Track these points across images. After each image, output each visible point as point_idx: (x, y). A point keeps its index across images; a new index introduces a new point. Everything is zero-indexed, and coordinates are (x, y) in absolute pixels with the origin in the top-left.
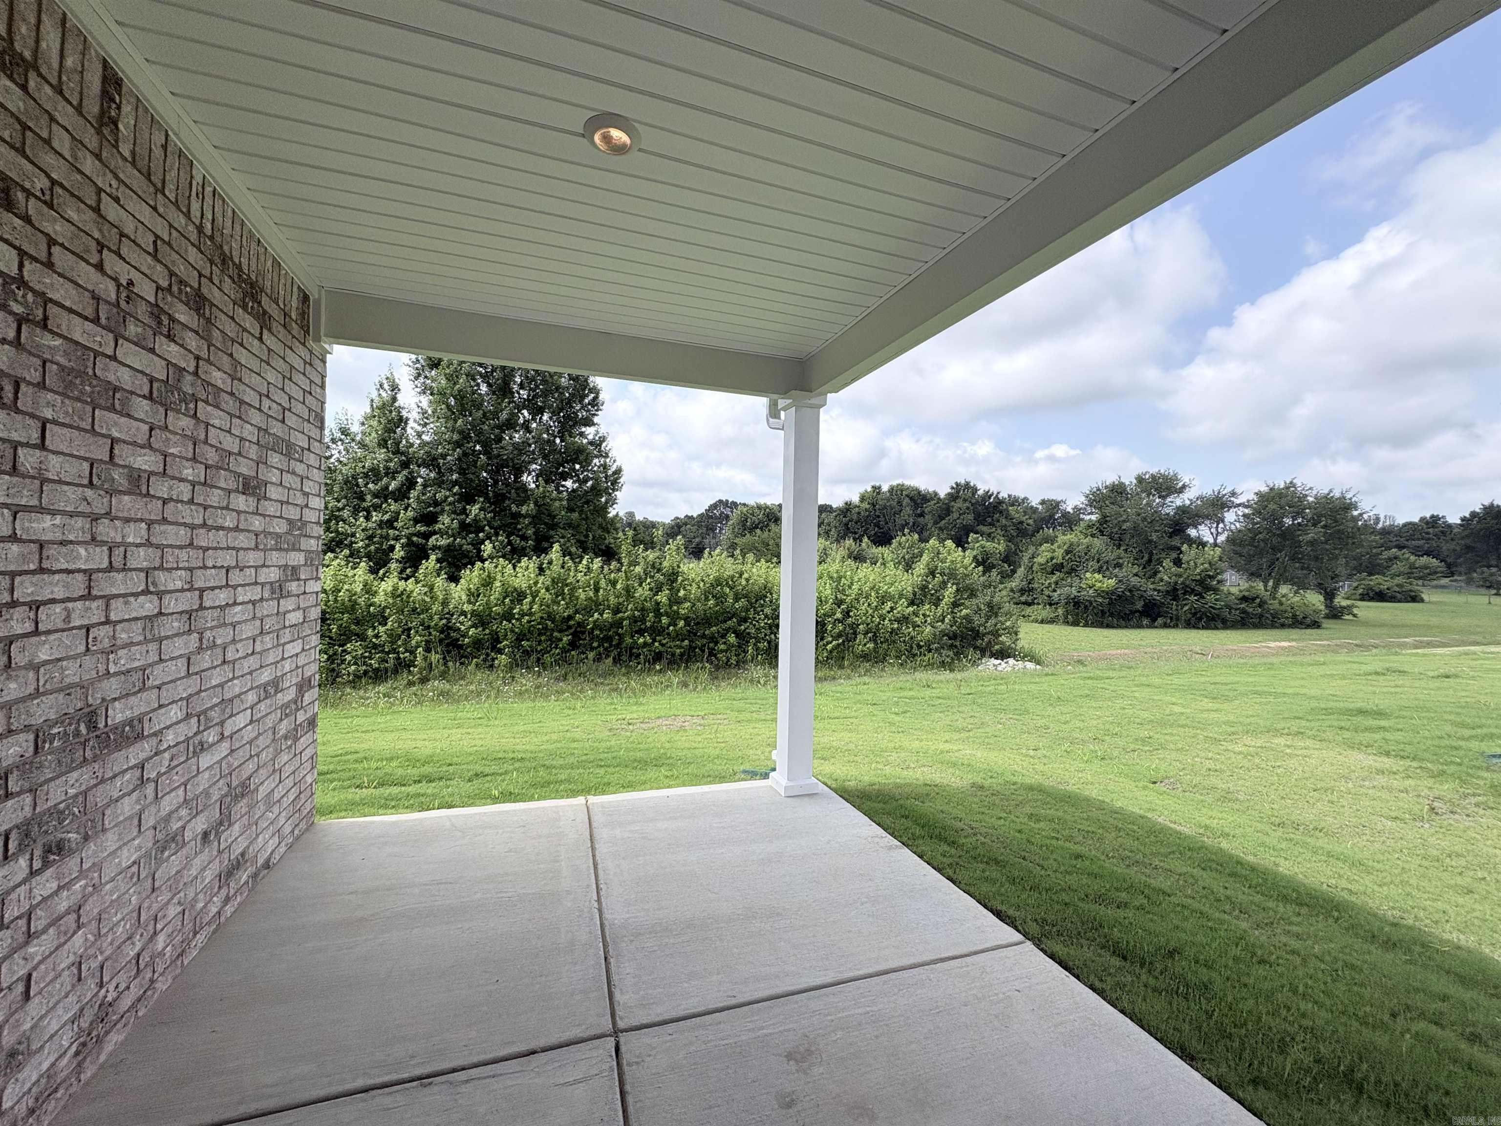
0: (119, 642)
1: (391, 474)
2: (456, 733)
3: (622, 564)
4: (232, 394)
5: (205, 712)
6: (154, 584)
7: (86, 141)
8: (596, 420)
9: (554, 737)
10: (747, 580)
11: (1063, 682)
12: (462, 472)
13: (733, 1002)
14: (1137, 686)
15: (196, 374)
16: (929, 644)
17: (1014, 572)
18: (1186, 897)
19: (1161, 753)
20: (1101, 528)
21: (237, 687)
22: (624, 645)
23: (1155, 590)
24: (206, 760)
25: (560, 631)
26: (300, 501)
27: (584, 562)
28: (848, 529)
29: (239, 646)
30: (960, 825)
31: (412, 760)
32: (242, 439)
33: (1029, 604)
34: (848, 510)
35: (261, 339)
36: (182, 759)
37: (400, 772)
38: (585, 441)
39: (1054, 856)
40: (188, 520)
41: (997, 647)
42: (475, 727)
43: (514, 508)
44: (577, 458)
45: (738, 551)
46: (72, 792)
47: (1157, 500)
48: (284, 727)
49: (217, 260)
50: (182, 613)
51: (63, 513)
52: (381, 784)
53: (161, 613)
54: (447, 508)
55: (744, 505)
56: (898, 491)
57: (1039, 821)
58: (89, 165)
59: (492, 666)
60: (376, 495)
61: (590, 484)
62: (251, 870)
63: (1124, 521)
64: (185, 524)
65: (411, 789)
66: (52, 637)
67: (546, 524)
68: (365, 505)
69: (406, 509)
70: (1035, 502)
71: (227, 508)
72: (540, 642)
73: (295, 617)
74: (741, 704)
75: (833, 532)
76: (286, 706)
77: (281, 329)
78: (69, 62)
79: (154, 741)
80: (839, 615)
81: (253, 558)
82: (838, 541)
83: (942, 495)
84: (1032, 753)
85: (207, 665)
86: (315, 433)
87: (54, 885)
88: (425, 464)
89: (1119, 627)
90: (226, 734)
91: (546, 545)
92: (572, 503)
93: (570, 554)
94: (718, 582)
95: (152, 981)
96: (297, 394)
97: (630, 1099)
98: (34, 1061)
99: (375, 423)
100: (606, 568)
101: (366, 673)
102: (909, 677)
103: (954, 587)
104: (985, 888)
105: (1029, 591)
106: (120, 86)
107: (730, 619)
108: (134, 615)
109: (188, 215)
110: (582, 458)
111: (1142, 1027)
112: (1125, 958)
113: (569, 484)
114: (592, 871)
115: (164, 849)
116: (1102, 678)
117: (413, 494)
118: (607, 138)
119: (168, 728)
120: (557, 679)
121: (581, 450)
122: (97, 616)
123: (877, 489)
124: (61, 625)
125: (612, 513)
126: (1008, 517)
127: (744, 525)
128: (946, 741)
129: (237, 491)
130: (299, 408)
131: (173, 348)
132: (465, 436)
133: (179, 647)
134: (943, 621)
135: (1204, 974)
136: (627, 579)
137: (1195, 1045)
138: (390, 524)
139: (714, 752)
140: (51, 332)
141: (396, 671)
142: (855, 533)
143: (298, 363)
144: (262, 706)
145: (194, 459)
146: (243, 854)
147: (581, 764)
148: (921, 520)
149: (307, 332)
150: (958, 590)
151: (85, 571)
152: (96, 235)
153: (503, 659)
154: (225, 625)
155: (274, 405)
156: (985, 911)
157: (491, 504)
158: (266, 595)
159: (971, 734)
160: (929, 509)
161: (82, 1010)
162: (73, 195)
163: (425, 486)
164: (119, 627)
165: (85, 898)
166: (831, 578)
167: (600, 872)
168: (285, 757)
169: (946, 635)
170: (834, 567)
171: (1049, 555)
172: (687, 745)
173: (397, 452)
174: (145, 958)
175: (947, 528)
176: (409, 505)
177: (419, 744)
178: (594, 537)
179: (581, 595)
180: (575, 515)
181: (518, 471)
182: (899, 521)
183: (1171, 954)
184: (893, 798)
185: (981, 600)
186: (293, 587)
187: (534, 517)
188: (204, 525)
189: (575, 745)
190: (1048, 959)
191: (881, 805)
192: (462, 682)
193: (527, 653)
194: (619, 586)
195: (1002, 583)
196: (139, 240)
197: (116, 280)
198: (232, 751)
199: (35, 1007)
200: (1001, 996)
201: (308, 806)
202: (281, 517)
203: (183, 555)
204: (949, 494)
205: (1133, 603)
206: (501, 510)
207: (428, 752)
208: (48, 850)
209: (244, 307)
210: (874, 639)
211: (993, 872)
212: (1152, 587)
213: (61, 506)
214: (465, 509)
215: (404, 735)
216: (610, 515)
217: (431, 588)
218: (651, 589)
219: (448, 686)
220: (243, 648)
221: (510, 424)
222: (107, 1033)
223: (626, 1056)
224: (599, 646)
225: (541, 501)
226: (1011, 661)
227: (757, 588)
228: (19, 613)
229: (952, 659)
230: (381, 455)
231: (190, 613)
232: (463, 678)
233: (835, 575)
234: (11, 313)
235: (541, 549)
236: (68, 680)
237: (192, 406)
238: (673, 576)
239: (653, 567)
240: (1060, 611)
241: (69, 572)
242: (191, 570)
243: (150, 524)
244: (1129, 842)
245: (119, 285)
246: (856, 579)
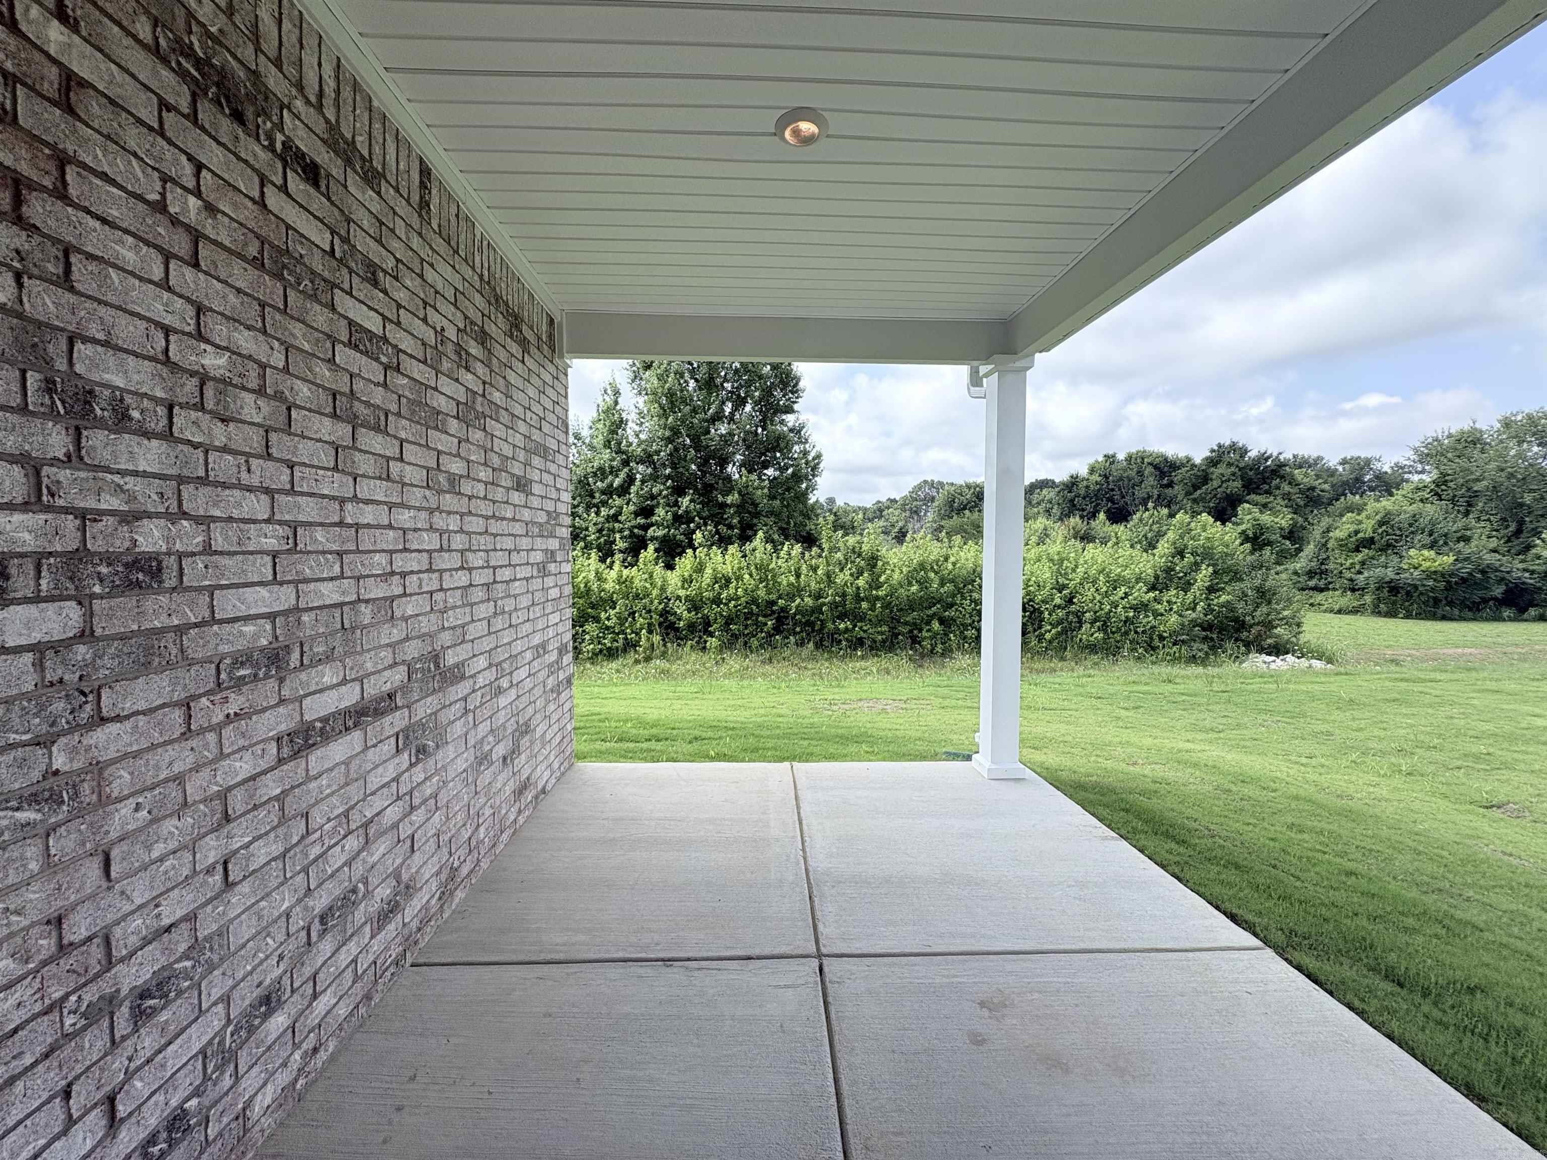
0: (449, 605)
1: (614, 472)
2: (677, 705)
3: (822, 550)
4: (507, 410)
5: (500, 663)
6: (467, 562)
7: (413, 224)
8: (796, 407)
9: (762, 711)
10: (954, 564)
11: (1360, 683)
12: (674, 466)
13: (928, 950)
14: (1479, 691)
15: (484, 396)
16: (1173, 633)
17: (1300, 550)
18: (1510, 936)
19: (1506, 774)
20: (1439, 489)
21: (518, 646)
22: (826, 630)
23: (1525, 570)
24: (503, 701)
25: (765, 616)
26: (554, 495)
27: (785, 548)
28: (1074, 506)
29: (519, 613)
30: (1195, 825)
31: (641, 723)
32: (514, 446)
33: (1321, 590)
34: (1073, 484)
35: (523, 362)
36: (488, 698)
37: (634, 731)
38: (785, 429)
39: (1317, 869)
40: (484, 513)
41: (1269, 641)
42: (692, 699)
43: (720, 498)
44: (778, 445)
45: (943, 534)
46: (429, 711)
47: (1536, 449)
48: (551, 682)
49: (493, 301)
50: (483, 585)
51: (415, 508)
52: (620, 740)
53: (471, 585)
54: (662, 501)
55: (952, 484)
56: (1137, 460)
57: (1301, 831)
58: (416, 242)
59: (704, 648)
60: (603, 492)
61: (790, 471)
62: (534, 792)
63: (1477, 480)
64: (482, 516)
65: (645, 745)
66: (413, 598)
67: (749, 513)
68: (595, 501)
69: (628, 504)
70: (1333, 460)
71: (507, 502)
72: (746, 626)
73: (554, 593)
74: (946, 691)
75: (1056, 510)
76: (550, 666)
77: (536, 351)
78: (401, 167)
79: (471, 681)
80: (1058, 601)
81: (525, 543)
82: (1061, 519)
83: (1198, 460)
84: (1304, 760)
85: (501, 627)
86: (562, 437)
87: (422, 776)
88: (641, 461)
89: (1462, 619)
90: (514, 682)
91: (750, 533)
92: (774, 491)
93: (773, 541)
94: (922, 566)
95: (478, 860)
96: (549, 405)
97: (832, 1009)
98: (419, 895)
99: (600, 426)
100: (807, 554)
101: (601, 651)
102: (1145, 671)
103: (1211, 569)
104: (1217, 889)
105: (1322, 573)
106: (429, 174)
107: (934, 605)
108: (456, 585)
109: (473, 268)
110: (782, 445)
111: (1414, 1056)
112: (1401, 985)
113: (770, 472)
114: (797, 826)
115: (481, 764)
116: (1424, 681)
117: (633, 489)
118: (796, 133)
119: (479, 672)
120: (763, 662)
121: (780, 437)
122: (435, 586)
123: (1110, 459)
124: (417, 591)
125: (812, 499)
126: (1293, 482)
127: (951, 506)
128: (1188, 741)
129: (513, 488)
130: (552, 418)
131: (470, 376)
132: (676, 432)
133: (485, 610)
134: (1194, 609)
135: (1518, 1020)
136: (828, 564)
137: (1489, 1086)
138: (615, 518)
139: (914, 734)
140: (402, 374)
141: (625, 650)
142: (1083, 510)
143: (548, 378)
144: (535, 663)
145: (485, 464)
146: (528, 779)
147: (786, 736)
148: (1169, 491)
149: (554, 351)
150: (1215, 572)
151: (428, 551)
152: (422, 296)
153: (713, 642)
154: (509, 596)
155: (534, 416)
156: (1216, 912)
157: (700, 495)
158: (535, 574)
159: (1222, 735)
160: (1179, 477)
161: (441, 868)
162: (408, 268)
163: (643, 482)
164: (448, 593)
165: (439, 789)
166: (1051, 560)
167: (805, 827)
168: (552, 707)
169: (1200, 625)
170: (1054, 548)
171: (1353, 528)
172: (888, 726)
173: (619, 452)
174: (474, 843)
175: (1203, 499)
176: (630, 500)
177: (648, 711)
178: (795, 524)
179: (783, 581)
180: (777, 503)
181: (723, 462)
182: (1140, 493)
183: (1471, 990)
184: (1113, 791)
185: (1247, 585)
186: (552, 567)
187: (738, 506)
188: (494, 516)
189: (780, 719)
190: (1292, 969)
191: (1098, 797)
192: (679, 662)
193: (735, 637)
194: (820, 572)
195: (1278, 563)
196: (446, 295)
197: (434, 328)
198: (518, 697)
199: (417, 858)
200: (1227, 994)
201: (569, 750)
202: (542, 509)
203: (482, 539)
204: (1207, 458)
205: (1487, 588)
206: (710, 501)
207: (655, 717)
208: (418, 751)
209: (511, 337)
210: (1104, 628)
211: (1231, 875)
212: (1521, 566)
213: (412, 503)
214: (677, 501)
215: (635, 703)
216: (811, 502)
217: (651, 576)
218: (852, 575)
219: (668, 665)
220: (522, 616)
221: (718, 417)
222: (456, 889)
223: (828, 976)
224: (802, 631)
225: (744, 491)
226: (1289, 657)
227: (965, 572)
228: (396, 579)
229: (1207, 654)
230: (606, 455)
231: (487, 585)
232: (680, 658)
233: (1056, 557)
234: (381, 363)
235: (745, 538)
236: (423, 630)
237: (482, 421)
238: (873, 560)
239: (854, 551)
240: (1368, 599)
241: (419, 551)
242: (487, 551)
243: (462, 515)
244: (1430, 868)
245: (436, 332)
246: (1081, 561)
